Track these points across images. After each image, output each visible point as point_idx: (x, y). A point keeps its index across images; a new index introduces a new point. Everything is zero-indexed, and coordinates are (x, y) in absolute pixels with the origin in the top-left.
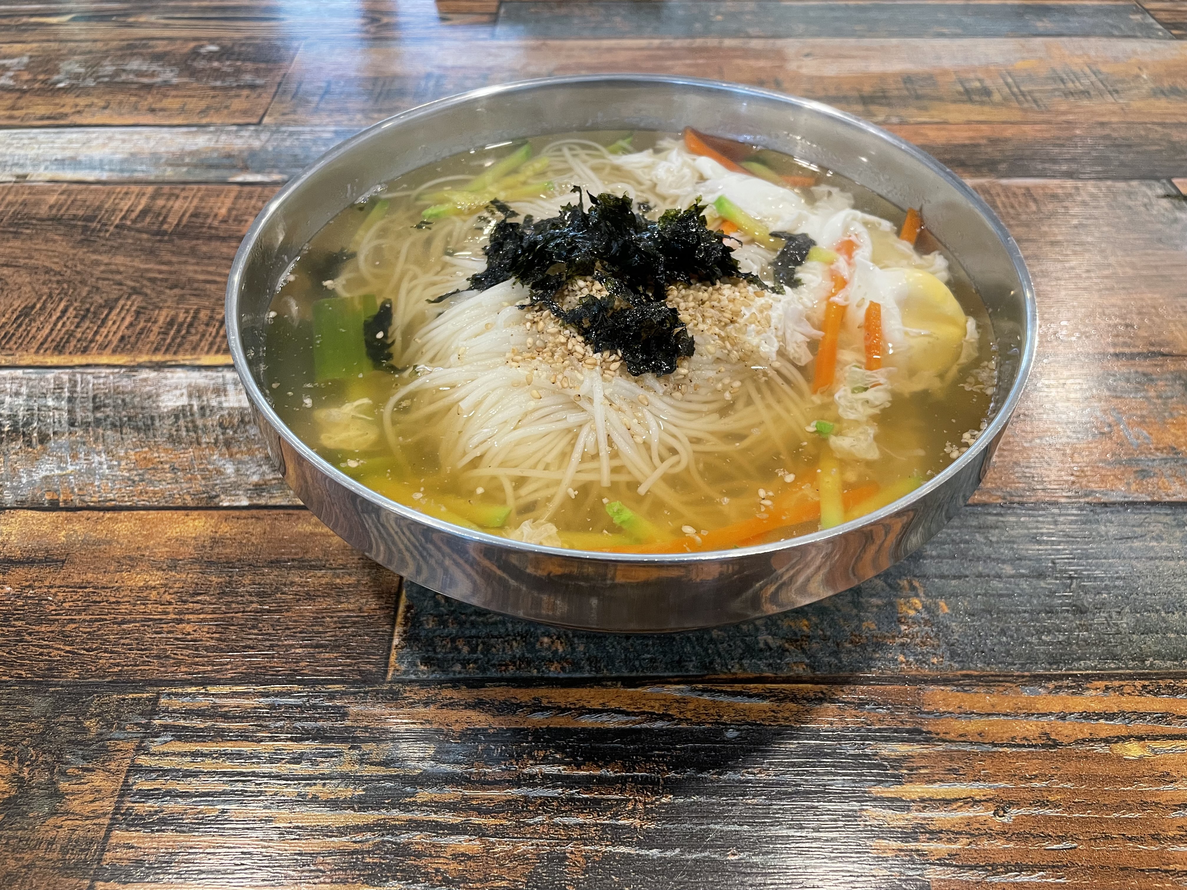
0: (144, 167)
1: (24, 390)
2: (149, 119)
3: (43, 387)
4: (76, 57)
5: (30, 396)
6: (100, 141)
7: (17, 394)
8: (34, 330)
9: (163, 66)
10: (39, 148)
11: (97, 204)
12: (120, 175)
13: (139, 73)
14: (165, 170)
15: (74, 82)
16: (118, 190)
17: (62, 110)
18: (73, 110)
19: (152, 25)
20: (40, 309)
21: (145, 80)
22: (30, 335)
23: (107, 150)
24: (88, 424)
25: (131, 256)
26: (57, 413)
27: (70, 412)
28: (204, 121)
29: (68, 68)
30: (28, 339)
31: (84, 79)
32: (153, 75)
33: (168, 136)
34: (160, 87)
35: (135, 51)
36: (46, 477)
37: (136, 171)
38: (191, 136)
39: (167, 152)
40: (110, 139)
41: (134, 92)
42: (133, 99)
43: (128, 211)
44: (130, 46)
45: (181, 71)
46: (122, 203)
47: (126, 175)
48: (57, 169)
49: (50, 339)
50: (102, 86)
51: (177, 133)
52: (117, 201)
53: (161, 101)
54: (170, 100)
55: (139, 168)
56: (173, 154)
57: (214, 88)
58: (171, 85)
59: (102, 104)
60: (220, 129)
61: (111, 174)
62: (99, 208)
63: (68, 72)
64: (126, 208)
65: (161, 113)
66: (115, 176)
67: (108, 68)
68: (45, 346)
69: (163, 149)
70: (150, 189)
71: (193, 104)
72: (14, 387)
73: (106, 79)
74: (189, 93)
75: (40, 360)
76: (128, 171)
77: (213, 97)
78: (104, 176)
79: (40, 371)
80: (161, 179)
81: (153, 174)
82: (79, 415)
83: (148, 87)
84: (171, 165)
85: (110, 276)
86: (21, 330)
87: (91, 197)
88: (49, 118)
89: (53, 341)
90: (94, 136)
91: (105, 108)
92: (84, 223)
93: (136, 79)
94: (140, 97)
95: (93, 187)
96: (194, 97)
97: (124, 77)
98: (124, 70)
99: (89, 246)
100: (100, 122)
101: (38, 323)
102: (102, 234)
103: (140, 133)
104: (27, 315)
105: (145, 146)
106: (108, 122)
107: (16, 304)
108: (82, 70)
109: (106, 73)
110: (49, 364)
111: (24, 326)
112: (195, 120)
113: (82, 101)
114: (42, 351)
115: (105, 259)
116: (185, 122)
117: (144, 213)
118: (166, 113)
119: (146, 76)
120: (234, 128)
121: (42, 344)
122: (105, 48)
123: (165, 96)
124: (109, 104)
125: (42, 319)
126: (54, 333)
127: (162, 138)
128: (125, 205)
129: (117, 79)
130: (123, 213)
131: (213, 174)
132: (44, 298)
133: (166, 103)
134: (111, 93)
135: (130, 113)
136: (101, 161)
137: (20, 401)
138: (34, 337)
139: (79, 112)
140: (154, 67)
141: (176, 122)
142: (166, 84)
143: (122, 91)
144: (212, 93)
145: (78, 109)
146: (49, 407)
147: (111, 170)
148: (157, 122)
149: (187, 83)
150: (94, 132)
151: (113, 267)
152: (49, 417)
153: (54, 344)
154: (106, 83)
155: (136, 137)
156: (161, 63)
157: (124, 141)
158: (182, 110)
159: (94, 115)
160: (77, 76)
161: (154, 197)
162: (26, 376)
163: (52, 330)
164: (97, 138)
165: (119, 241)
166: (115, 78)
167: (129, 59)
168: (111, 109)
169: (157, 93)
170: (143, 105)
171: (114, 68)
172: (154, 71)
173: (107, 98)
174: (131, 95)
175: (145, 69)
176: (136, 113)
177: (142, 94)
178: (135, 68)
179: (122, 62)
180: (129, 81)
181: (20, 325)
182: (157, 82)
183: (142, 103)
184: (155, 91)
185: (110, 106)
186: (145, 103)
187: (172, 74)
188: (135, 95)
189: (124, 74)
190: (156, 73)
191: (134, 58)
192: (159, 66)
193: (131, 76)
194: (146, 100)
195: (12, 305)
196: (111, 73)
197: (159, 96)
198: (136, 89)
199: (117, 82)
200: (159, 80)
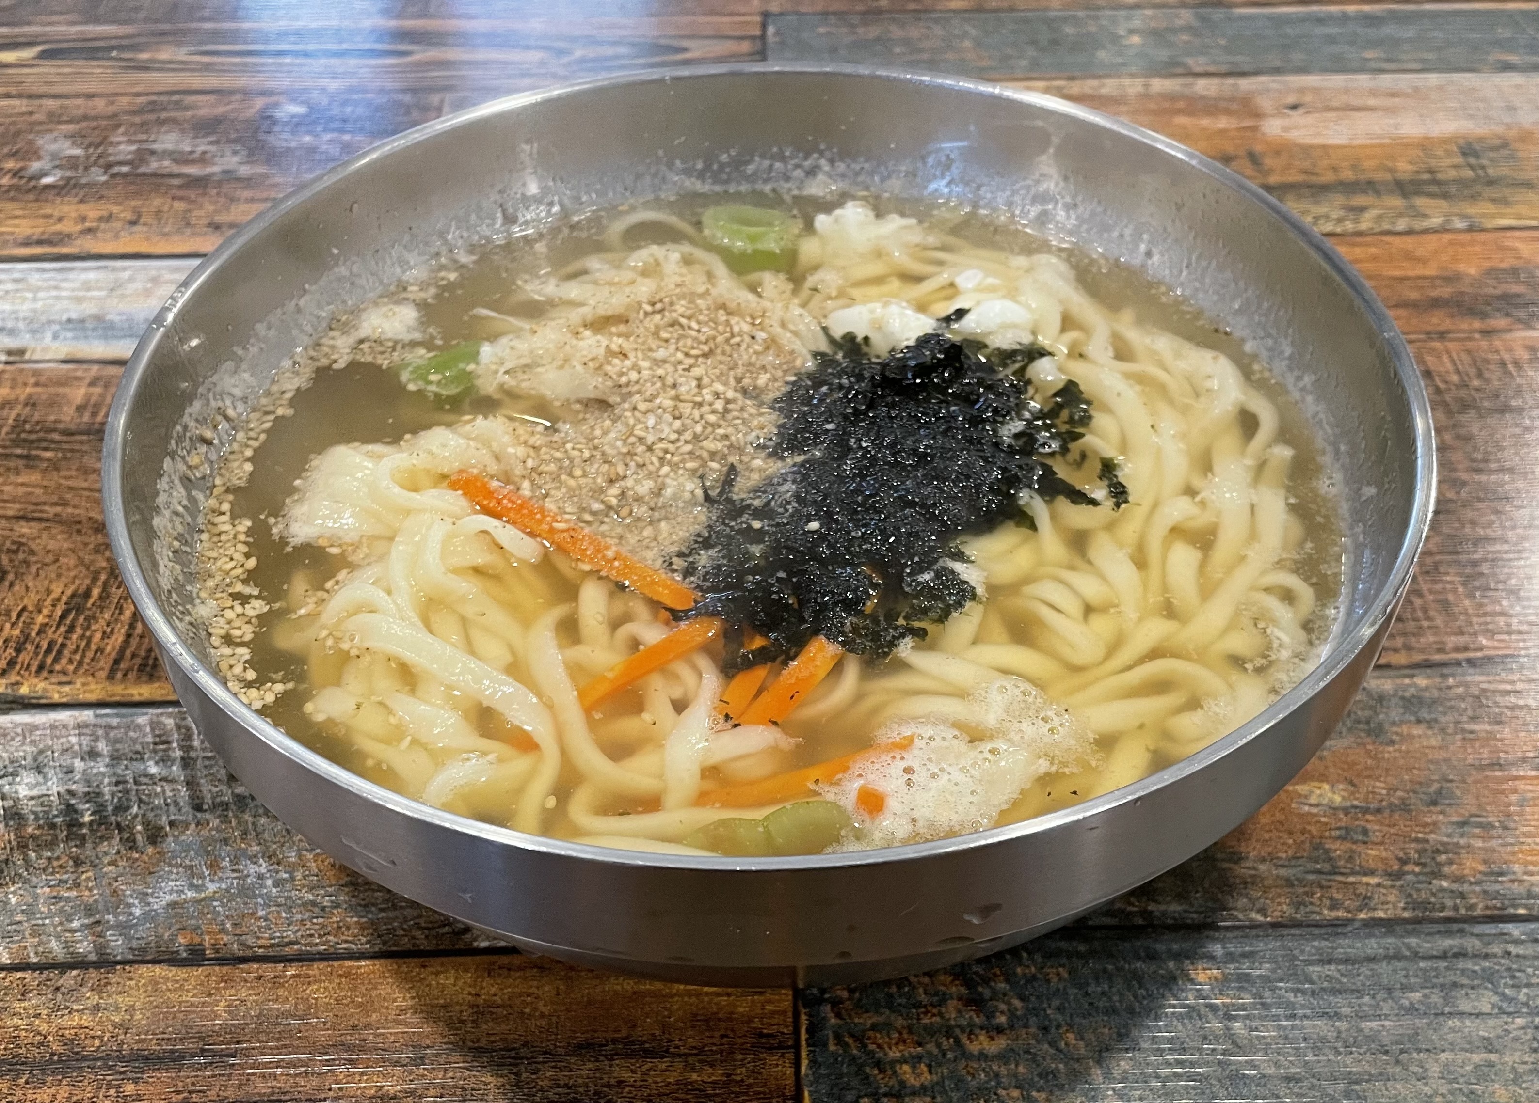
1: (102, 746)
3: (134, 741)
4: (62, 127)
5: (115, 758)
6: (138, 285)
7: (93, 754)
8: (98, 635)
9: (216, 142)
10: (35, 299)
13: (179, 158)
15: (69, 174)
17: (59, 227)
18: (79, 227)
19: (182, 67)
20: (100, 598)
21: (193, 170)
22: (93, 647)
23: (154, 302)
24: (225, 806)
26: (167, 787)
27: (190, 784)
29: (53, 147)
30: (90, 654)
31: (86, 168)
32: (203, 160)
34: (219, 184)
35: (164, 115)
36: (173, 905)
40: (155, 280)
41: (180, 193)
42: (179, 205)
44: (153, 107)
45: (251, 153)
48: (75, 338)
49: (128, 653)
50: (119, 180)
53: (228, 209)
54: (242, 207)
59: (129, 216)
63: (54, 156)
67: (124, 149)
68: (123, 666)
72: (86, 741)
73: (125, 169)
75: (119, 690)
79: (124, 711)
82: (207, 790)
83: (200, 183)
86: (74, 637)
88: (40, 243)
89: (134, 656)
90: (126, 274)
91: (133, 223)
93: (176, 169)
94: (189, 201)
97: (154, 165)
98: (153, 152)
100: (130, 249)
101: (102, 622)
104: (79, 609)
106: (144, 249)
107: (57, 589)
108: (78, 152)
109: (121, 158)
110: (137, 698)
111: (79, 631)
113: (92, 211)
114: (119, 675)
119: (193, 162)
121: (117, 662)
122: (111, 109)
123: (233, 200)
124: (140, 216)
125: (107, 616)
126: (134, 641)
129: (142, 170)
132: (103, 577)
133: (237, 213)
134: (138, 194)
135: (179, 231)
137: (100, 767)
138: (100, 650)
139: (89, 230)
140: (203, 146)
142: (229, 176)
143: (156, 188)
145: (87, 225)
146: (152, 776)
149: (264, 176)
150: (124, 269)
152: (157, 795)
153: (138, 661)
154: (125, 175)
156: (212, 138)
159: (117, 237)
160: (72, 163)
162: (103, 721)
163: (129, 636)
164: (131, 279)
166: (139, 167)
167: (155, 130)
168: (145, 224)
169: (218, 194)
170: (199, 218)
171: (134, 148)
172: (204, 153)
173: (133, 203)
174: (173, 198)
175: (188, 149)
176: (188, 231)
177: (193, 197)
178: (170, 147)
179: (144, 137)
180: (165, 171)
181: (71, 629)
182: (213, 174)
183: (195, 213)
184: (215, 191)
185: (142, 220)
186: (202, 213)
187: (236, 159)
188: (181, 199)
189: (153, 158)
190: (208, 155)
191: (164, 129)
192: (211, 143)
193: (166, 163)
194: (201, 207)
195: (49, 592)
196: (130, 157)
197: (222, 200)
198: (180, 187)
199: (144, 175)
200: (216, 169)
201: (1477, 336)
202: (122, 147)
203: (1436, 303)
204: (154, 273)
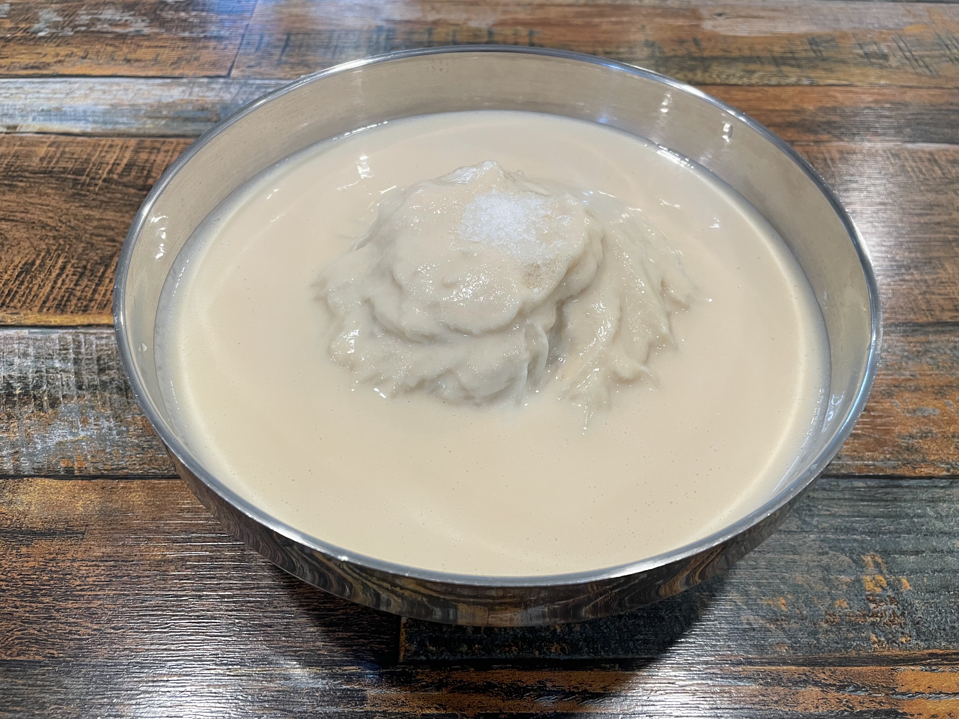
0: (125, 120)
2: (124, 70)
3: (49, 348)
4: (53, 5)
6: (82, 92)
8: (36, 287)
9: (134, 15)
10: (26, 99)
11: (85, 156)
12: (104, 127)
13: (113, 23)
14: (144, 123)
15: (53, 31)
16: (103, 143)
17: (44, 60)
18: (55, 60)
20: (40, 265)
21: (118, 30)
22: (33, 293)
23: (89, 101)
24: (95, 387)
25: (121, 211)
28: (177, 73)
29: (47, 16)
30: (31, 297)
31: (63, 28)
32: (126, 24)
33: (144, 87)
34: (133, 38)
36: (59, 444)
37: (117, 123)
38: (165, 88)
39: (145, 104)
40: (91, 89)
41: (110, 42)
42: (110, 49)
43: (114, 164)
45: (152, 21)
46: (108, 156)
47: (109, 127)
48: (44, 120)
49: (51, 297)
50: (79, 35)
51: (153, 85)
52: (103, 154)
53: (135, 51)
54: (143, 50)
55: (120, 120)
56: (151, 106)
57: (183, 39)
58: (143, 35)
59: (82, 54)
60: (193, 81)
61: (94, 126)
62: (87, 161)
63: (47, 21)
64: (112, 162)
65: (137, 64)
66: (99, 128)
67: (84, 18)
68: (48, 305)
69: (141, 101)
70: (133, 142)
71: (166, 54)
73: (83, 28)
74: (160, 44)
75: (44, 319)
76: (111, 123)
77: (183, 48)
78: (89, 128)
79: (45, 330)
80: (141, 132)
81: (134, 127)
82: (86, 377)
83: (122, 37)
84: (150, 117)
85: (102, 232)
86: (23, 287)
87: (78, 149)
88: (33, 67)
89: (54, 299)
90: (76, 86)
91: (84, 58)
92: (73, 177)
93: (110, 29)
94: (115, 46)
95: (80, 139)
96: (165, 47)
97: (99, 27)
98: (99, 20)
99: (80, 200)
100: (80, 72)
101: (39, 280)
102: (92, 188)
103: (118, 84)
104: (27, 272)
105: (125, 97)
106: (88, 72)
107: (17, 261)
108: (60, 19)
109: (81, 23)
110: (53, 324)
111: (26, 284)
112: (169, 72)
113: (63, 51)
114: (45, 310)
115: (96, 214)
116: (160, 74)
117: (129, 166)
118: (143, 64)
119: (120, 25)
120: (206, 80)
121: (44, 302)
123: (139, 46)
124: (87, 54)
125: (42, 276)
126: (55, 291)
127: (140, 89)
128: (111, 158)
129: (92, 29)
130: (110, 167)
131: (190, 128)
132: (43, 254)
133: (140, 53)
134: (88, 42)
135: (108, 63)
136: (85, 112)
137: (29, 362)
138: (36, 295)
139: (60, 61)
140: (126, 17)
141: (151, 73)
142: (138, 34)
143: (98, 39)
144: (182, 44)
145: (59, 58)
146: (56, 369)
147: (95, 122)
148: (134, 73)
149: (157, 34)
150: (75, 83)
151: (105, 222)
152: (58, 379)
153: (56, 302)
154: (83, 32)
155: (115, 88)
156: (132, 13)
157: (104, 92)
158: (156, 61)
159: (74, 65)
160: (56, 25)
161: (136, 151)
162: (32, 336)
163: (53, 288)
164: (78, 89)
165: (108, 195)
166: (90, 27)
167: (102, 8)
168: (90, 59)
169: (131, 43)
170: (119, 55)
171: (89, 17)
172: (127, 20)
173: (85, 47)
174: (107, 45)
175: (118, 18)
176: (113, 62)
177: (117, 44)
178: (109, 17)
179: (96, 12)
180: (105, 30)
181: (22, 283)
182: (130, 32)
183: (118, 53)
184: (129, 41)
185: (89, 56)
186: (121, 53)
187: (143, 24)
188: (111, 45)
189: (99, 23)
190: (129, 22)
191: (107, 7)
192: (130, 16)
193: (106, 26)
194: (121, 50)
195: (12, 261)
196: (87, 22)
197: (133, 46)
198: (111, 39)
199: (93, 32)
200: (132, 29)
201: (812, 144)
202: (83, 17)
203: (790, 125)
204: (91, 85)
